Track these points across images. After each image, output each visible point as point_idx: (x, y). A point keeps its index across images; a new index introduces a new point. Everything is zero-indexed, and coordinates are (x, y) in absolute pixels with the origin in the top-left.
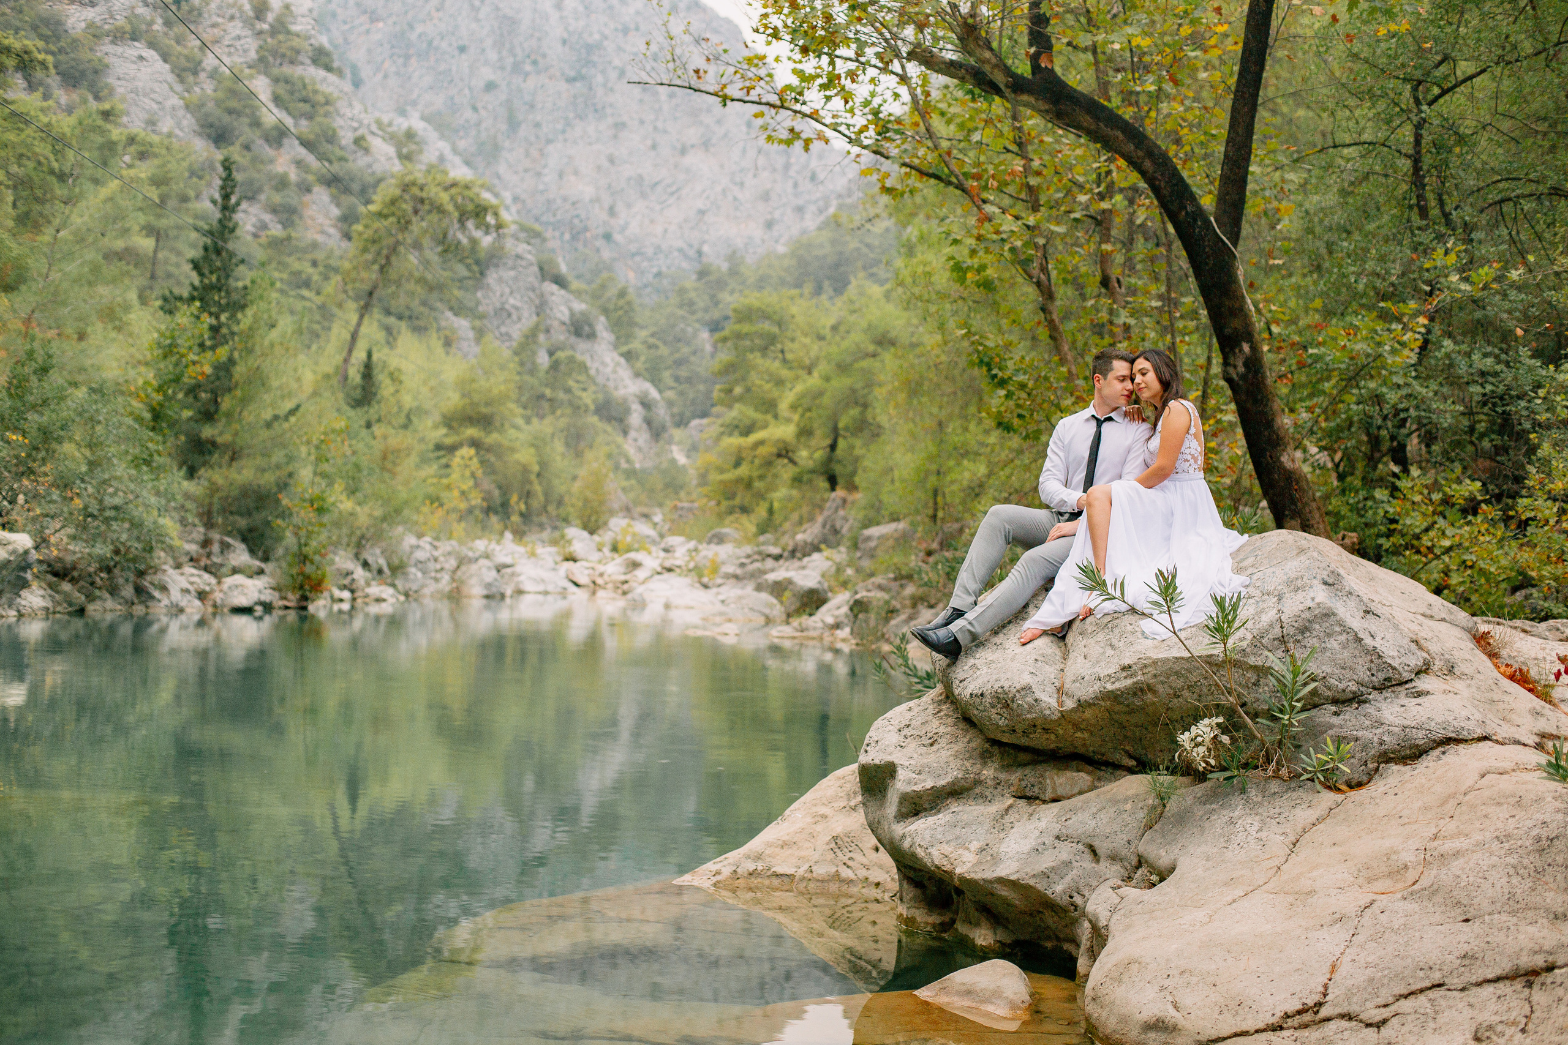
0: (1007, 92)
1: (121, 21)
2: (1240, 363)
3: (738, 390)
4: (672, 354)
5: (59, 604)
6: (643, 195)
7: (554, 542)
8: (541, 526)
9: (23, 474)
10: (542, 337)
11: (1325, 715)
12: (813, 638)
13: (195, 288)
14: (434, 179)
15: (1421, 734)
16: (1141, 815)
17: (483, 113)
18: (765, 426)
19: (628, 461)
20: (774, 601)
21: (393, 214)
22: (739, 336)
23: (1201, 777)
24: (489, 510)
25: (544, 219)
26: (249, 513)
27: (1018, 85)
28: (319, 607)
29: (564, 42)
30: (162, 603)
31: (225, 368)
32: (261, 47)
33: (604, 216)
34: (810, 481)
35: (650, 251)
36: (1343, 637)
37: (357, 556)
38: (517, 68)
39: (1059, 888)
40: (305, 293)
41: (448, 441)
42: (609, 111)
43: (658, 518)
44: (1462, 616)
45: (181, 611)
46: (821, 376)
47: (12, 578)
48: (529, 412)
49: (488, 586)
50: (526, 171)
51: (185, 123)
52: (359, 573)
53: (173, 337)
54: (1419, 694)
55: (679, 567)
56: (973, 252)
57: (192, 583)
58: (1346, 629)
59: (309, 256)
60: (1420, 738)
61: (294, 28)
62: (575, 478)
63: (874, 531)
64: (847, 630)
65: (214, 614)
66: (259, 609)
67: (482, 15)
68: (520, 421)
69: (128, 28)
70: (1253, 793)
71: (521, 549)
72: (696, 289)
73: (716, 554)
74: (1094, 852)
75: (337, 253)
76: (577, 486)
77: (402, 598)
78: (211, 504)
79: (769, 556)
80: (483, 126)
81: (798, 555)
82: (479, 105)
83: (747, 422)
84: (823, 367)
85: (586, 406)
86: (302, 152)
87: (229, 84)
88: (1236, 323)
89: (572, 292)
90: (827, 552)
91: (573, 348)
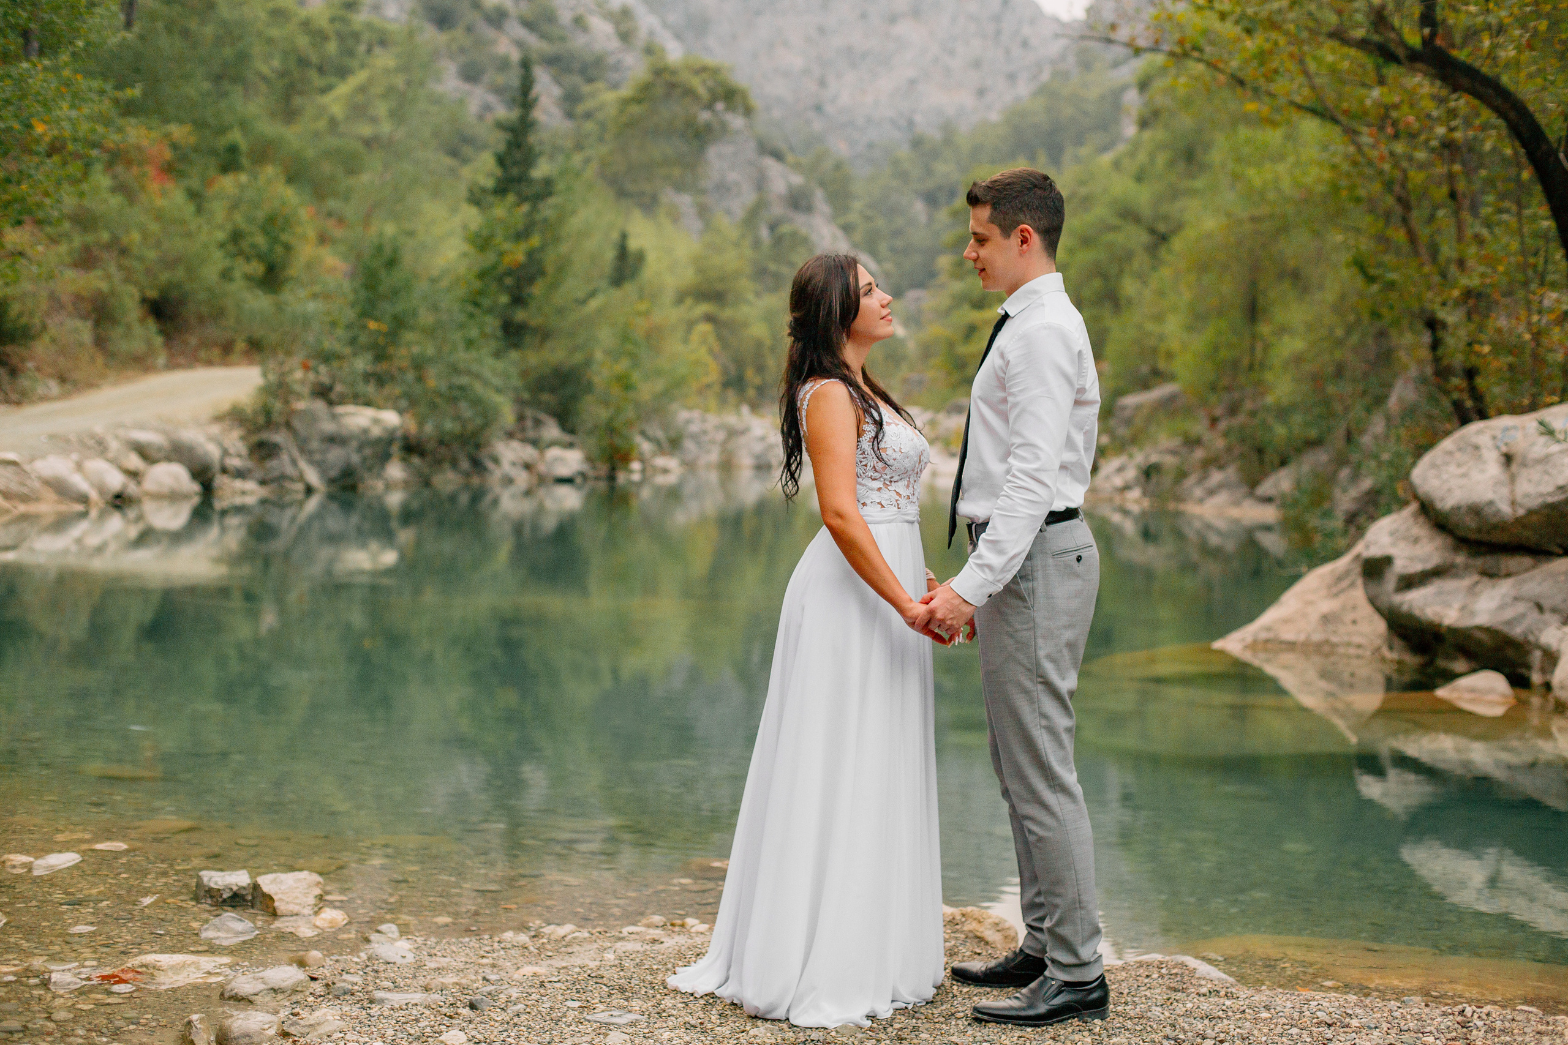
4: (888, 225)
5: (413, 476)
6: (854, 66)
9: (380, 358)
10: (763, 214)
13: (499, 181)
21: (646, 99)
24: (726, 384)
26: (554, 390)
27: (1415, 56)
28: (623, 477)
30: (496, 474)
31: (535, 255)
33: (814, 87)
35: (861, 122)
39: (1518, 630)
41: (685, 318)
45: (512, 481)
47: (381, 452)
48: (758, 287)
49: (758, 457)
53: (488, 231)
57: (519, 456)
65: (539, 484)
66: (579, 480)
72: (910, 160)
74: (1539, 606)
77: (684, 468)
86: (523, 32)
89: (788, 164)
91: (793, 221)
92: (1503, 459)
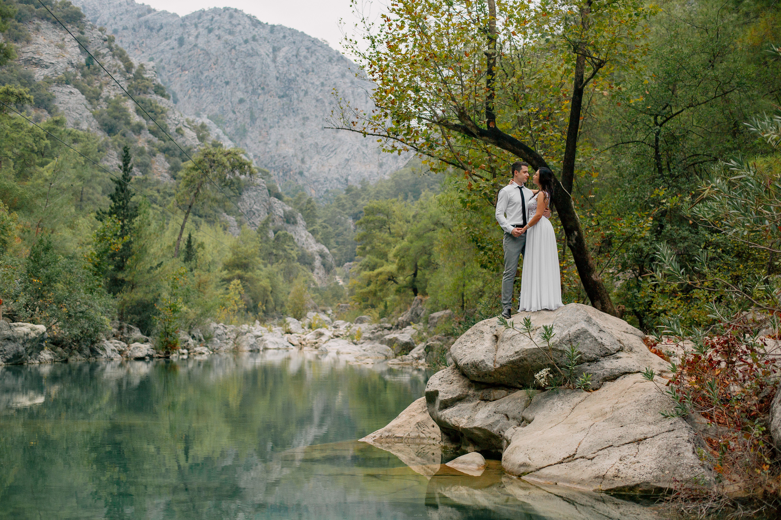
0: (478, 136)
1: (61, 75)
2: (574, 239)
3: (368, 248)
4: (334, 231)
5: (57, 357)
6: (318, 153)
7: (280, 325)
8: (273, 318)
9: (38, 297)
10: (270, 225)
11: (585, 366)
12: (408, 364)
13: (112, 208)
14: (219, 151)
15: (617, 371)
16: (523, 403)
17: (238, 114)
18: (382, 266)
19: (314, 284)
20: (389, 349)
21: (200, 168)
22: (368, 222)
23: (543, 389)
24: (247, 310)
25: (269, 165)
26: (139, 313)
27: (482, 133)
28: (174, 357)
29: (277, 78)
30: (103, 357)
31: (127, 245)
32: (129, 86)
33: (299, 163)
34: (404, 291)
35: (322, 180)
36: (591, 339)
37: (189, 333)
38: (254, 92)
39: (495, 429)
40: (154, 206)
41: (227, 277)
42: (300, 112)
43: (330, 312)
44: (639, 332)
45: (112, 360)
46: (408, 241)
47: (37, 345)
48: (266, 261)
49: (252, 346)
50: (260, 142)
51: (93, 124)
52: (191, 341)
53: (104, 232)
54: (618, 358)
55: (342, 335)
56: (469, 195)
57: (116, 347)
58: (592, 336)
59: (155, 188)
60: (616, 372)
61: (145, 76)
62: (289, 293)
63: (436, 314)
64: (424, 360)
65: (127, 361)
66: (147, 358)
67: (236, 66)
68: (262, 266)
69: (64, 78)
70: (561, 394)
71: (265, 329)
72: (345, 198)
73: (360, 328)
74: (507, 416)
75: (169, 186)
76: (290, 297)
77: (211, 352)
78: (123, 310)
79: (386, 328)
80: (238, 121)
81: (400, 327)
82: (236, 110)
83: (373, 263)
84: (409, 236)
85: (293, 257)
86: (151, 136)
87: (114, 104)
88: (571, 224)
89: (283, 201)
90: (414, 326)
91: (286, 229)
92: (494, 338)
